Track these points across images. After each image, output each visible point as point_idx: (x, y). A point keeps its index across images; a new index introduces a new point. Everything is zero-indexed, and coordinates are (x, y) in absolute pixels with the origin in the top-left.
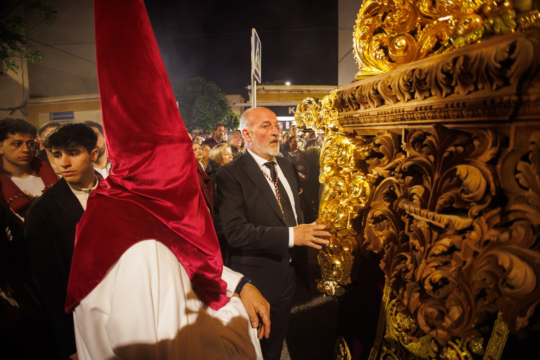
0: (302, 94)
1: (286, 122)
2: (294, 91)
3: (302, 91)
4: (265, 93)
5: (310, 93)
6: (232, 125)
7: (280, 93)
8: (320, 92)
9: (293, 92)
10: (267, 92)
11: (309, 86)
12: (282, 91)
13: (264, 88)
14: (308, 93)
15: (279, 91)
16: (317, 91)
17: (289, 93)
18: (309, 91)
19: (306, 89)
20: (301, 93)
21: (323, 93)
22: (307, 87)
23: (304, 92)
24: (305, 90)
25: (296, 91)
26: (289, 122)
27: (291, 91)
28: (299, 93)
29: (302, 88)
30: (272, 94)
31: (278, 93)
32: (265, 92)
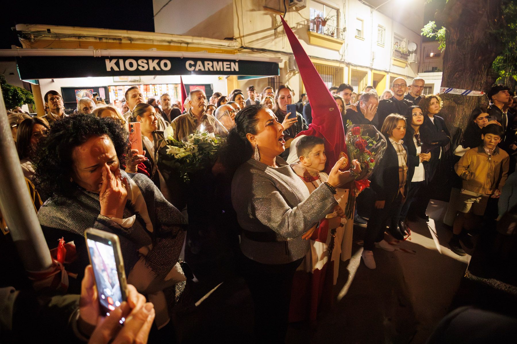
0: (120, 43)
1: (100, 89)
2: (107, 39)
3: (120, 39)
4: (53, 39)
5: (133, 42)
6: (11, 101)
7: (81, 40)
8: (148, 43)
9: (104, 41)
10: (57, 37)
11: (129, 32)
12: (84, 37)
13: (49, 30)
14: (129, 42)
15: (79, 37)
16: (144, 40)
17: (98, 40)
18: (130, 39)
19: (126, 35)
20: (118, 41)
21: (151, 43)
22: (127, 33)
23: (123, 41)
24: (124, 37)
25: (110, 39)
26: (103, 89)
27: (100, 39)
28: (115, 41)
29: (120, 35)
30: (65, 42)
31: (77, 40)
32: (52, 37)
